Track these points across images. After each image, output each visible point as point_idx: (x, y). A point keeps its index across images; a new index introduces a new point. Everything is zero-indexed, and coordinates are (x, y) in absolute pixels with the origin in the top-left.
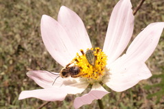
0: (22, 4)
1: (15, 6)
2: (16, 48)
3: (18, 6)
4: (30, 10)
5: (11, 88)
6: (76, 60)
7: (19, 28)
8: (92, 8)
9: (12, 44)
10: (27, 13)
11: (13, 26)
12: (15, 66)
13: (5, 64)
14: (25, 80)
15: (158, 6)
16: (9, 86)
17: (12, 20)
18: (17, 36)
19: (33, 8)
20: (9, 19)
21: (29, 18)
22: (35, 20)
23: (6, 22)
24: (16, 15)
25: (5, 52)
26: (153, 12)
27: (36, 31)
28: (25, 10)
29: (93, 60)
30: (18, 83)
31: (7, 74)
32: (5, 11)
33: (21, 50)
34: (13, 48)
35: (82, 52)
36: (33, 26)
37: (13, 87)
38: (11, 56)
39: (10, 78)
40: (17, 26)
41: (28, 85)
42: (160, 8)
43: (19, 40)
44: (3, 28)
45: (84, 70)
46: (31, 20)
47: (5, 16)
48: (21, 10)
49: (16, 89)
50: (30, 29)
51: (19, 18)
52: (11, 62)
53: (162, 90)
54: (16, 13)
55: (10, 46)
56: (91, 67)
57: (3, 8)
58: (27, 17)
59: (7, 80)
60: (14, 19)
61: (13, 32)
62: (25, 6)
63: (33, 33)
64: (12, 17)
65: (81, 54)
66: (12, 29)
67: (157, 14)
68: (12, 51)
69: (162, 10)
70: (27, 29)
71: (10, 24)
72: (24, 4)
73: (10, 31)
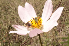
0: (11, 9)
1: (9, 10)
2: (9, 27)
3: (10, 10)
4: (15, 12)
5: (6, 43)
6: (31, 21)
7: (10, 19)
8: (40, 11)
9: (7, 25)
10: (13, 13)
11: (8, 18)
12: (8, 34)
13: (4, 33)
14: (12, 40)
15: (67, 10)
16: (5, 42)
17: (7, 16)
18: (9, 22)
19: (16, 11)
20: (6, 15)
21: (14, 15)
22: (17, 16)
23: (5, 17)
24: (9, 14)
25: (4, 28)
26: (65, 13)
27: (17, 20)
28: (13, 12)
29: (37, 21)
30: (9, 41)
31: (4, 37)
32: (5, 12)
33: (11, 28)
34: (8, 27)
35: (33, 18)
36: (16, 19)
37: (7, 43)
38: (7, 30)
39: (6, 39)
40: (9, 18)
41: (13, 42)
42: (68, 11)
43: (10, 24)
44: (3, 19)
45: (34, 25)
46: (15, 16)
47: (5, 14)
48: (11, 12)
49: (8, 44)
50: (15, 19)
51: (10, 15)
52: (6, 33)
53: (68, 44)
54: (9, 13)
55: (6, 26)
56: (36, 23)
57: (4, 11)
58: (13, 15)
59: (4, 40)
60: (8, 16)
61: (7, 20)
62: (13, 10)
63: (16, 21)
64: (7, 14)
65: (33, 19)
66: (7, 19)
67: (66, 14)
68: (7, 28)
69: (68, 12)
70: (13, 19)
71: (6, 18)
72: (12, 9)
73: (6, 20)
